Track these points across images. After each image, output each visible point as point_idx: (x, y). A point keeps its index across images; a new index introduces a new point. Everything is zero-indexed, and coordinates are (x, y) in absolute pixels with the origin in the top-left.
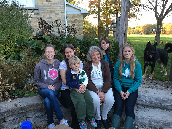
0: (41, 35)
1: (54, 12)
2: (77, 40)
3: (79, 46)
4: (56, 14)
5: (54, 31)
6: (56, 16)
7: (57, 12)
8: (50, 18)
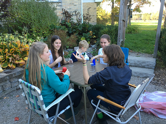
0: (64, 22)
1: (73, 4)
2: (91, 26)
3: (92, 30)
4: (75, 6)
5: (73, 19)
6: (75, 7)
7: (75, 4)
8: (70, 9)
